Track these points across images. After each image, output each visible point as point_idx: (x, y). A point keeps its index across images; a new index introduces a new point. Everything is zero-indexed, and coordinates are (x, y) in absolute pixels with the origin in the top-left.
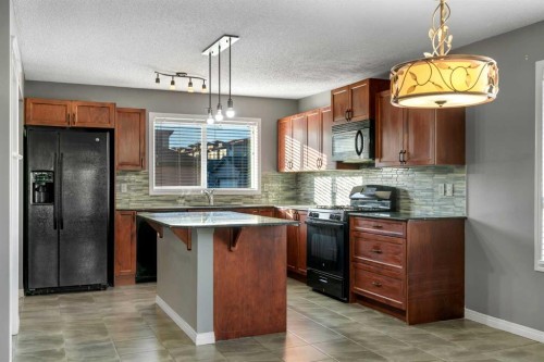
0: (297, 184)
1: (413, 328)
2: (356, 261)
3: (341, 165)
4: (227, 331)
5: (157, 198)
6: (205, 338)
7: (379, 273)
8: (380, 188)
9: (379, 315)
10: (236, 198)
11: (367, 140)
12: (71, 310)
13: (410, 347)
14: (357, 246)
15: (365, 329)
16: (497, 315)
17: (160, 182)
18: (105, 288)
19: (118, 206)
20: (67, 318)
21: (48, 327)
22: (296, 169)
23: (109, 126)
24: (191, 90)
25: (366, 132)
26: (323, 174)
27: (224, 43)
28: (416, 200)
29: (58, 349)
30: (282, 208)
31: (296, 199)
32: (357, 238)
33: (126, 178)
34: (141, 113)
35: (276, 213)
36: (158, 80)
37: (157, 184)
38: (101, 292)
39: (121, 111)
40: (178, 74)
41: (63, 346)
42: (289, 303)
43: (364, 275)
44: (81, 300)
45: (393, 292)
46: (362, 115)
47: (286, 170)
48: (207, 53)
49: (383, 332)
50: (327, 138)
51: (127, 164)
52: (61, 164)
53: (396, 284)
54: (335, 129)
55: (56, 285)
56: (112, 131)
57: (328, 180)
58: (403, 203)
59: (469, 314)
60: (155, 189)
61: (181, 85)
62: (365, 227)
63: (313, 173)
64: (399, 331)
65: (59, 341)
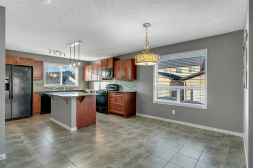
0: (89, 84)
1: (127, 119)
2: (110, 103)
3: (103, 79)
4: (80, 126)
5: (46, 88)
6: (74, 129)
7: (117, 106)
8: (114, 85)
9: (117, 117)
10: (71, 88)
11: (112, 73)
12: (19, 126)
13: (129, 124)
14: (110, 99)
15: (116, 121)
16: (144, 114)
17: (47, 83)
18: (29, 117)
19: (34, 91)
20: (19, 129)
21: (12, 133)
22: (90, 80)
23: (31, 65)
24: (60, 56)
25: (112, 71)
26: (97, 81)
27: (77, 44)
28: (124, 88)
29: (20, 140)
30: (86, 90)
31: (88, 88)
32: (111, 97)
33: (37, 82)
34: (42, 62)
35: (84, 92)
36: (50, 52)
37: (46, 84)
38: (28, 119)
39: (35, 61)
40: (56, 51)
41: (22, 139)
42: (97, 117)
43: (113, 107)
44: (22, 122)
45: (121, 110)
46: (110, 66)
47: (86, 80)
48: (69, 46)
49: (120, 121)
50: (99, 72)
51: (37, 78)
52: (12, 77)
53: (122, 109)
54: (102, 70)
55: (10, 118)
56: (32, 67)
57: (98, 83)
58: (120, 89)
59: (137, 114)
60: (46, 85)
61: (57, 55)
62: (113, 95)
63: (94, 81)
64: (124, 120)
65: (19, 137)
